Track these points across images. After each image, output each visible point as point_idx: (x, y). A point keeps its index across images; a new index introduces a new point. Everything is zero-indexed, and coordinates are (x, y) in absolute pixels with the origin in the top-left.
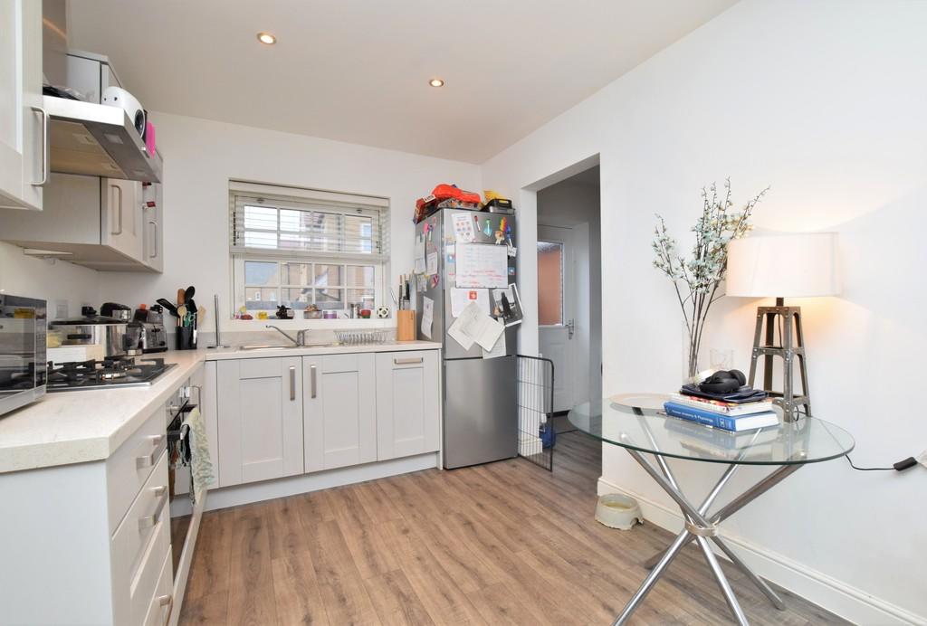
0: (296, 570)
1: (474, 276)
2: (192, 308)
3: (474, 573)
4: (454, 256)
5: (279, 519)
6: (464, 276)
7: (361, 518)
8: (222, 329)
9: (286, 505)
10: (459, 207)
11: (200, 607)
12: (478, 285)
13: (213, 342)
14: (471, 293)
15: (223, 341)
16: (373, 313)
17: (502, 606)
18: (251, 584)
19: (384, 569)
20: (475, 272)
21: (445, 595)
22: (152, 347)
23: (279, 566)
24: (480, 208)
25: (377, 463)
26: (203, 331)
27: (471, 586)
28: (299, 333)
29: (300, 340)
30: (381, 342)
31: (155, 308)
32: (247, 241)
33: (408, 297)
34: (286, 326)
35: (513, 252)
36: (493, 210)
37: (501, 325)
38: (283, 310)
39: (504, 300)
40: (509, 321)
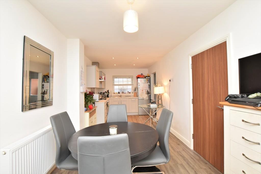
2: (108, 92)
4: (140, 85)
6: (141, 88)
10: (141, 78)
12: (143, 89)
15: (112, 96)
16: (131, 93)
20: (143, 87)
22: (105, 97)
26: (110, 95)
32: (115, 83)
33: (135, 90)
34: (119, 94)
35: (149, 84)
36: (146, 78)
37: (147, 95)
38: (119, 92)
39: (148, 91)
40: (149, 94)
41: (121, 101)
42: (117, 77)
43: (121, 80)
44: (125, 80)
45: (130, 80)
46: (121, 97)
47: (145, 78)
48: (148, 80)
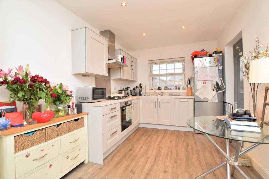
0: (146, 140)
1: (204, 77)
2: (141, 87)
3: (178, 154)
4: (198, 72)
5: (150, 132)
6: (201, 77)
7: (165, 136)
8: (147, 92)
9: (153, 130)
10: (200, 57)
11: (130, 139)
12: (206, 80)
13: (145, 95)
14: (204, 82)
15: (147, 94)
16: (181, 88)
17: (177, 162)
18: (138, 139)
19: (160, 146)
20: (205, 76)
21: (167, 155)
22: (134, 95)
23: (144, 139)
24: (208, 56)
25: (175, 126)
26: (143, 92)
27: (174, 156)
28: (161, 93)
29: (162, 94)
30: (179, 96)
31: (136, 88)
32: (153, 73)
33: (189, 84)
34: (159, 91)
35: (221, 68)
36: (213, 55)
37: (215, 92)
38: (159, 87)
39: (217, 84)
40: (219, 90)
41: (160, 102)
42: (156, 62)
43: (163, 66)
44: (170, 66)
45: (180, 65)
46: (162, 96)
47: (210, 56)
48: (218, 61)
